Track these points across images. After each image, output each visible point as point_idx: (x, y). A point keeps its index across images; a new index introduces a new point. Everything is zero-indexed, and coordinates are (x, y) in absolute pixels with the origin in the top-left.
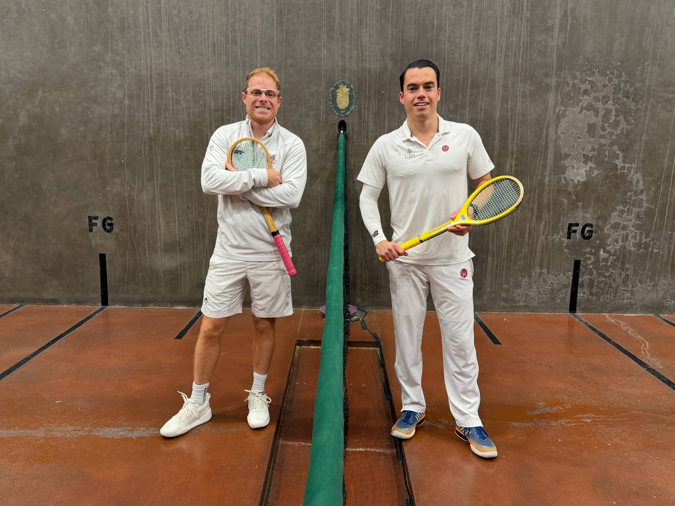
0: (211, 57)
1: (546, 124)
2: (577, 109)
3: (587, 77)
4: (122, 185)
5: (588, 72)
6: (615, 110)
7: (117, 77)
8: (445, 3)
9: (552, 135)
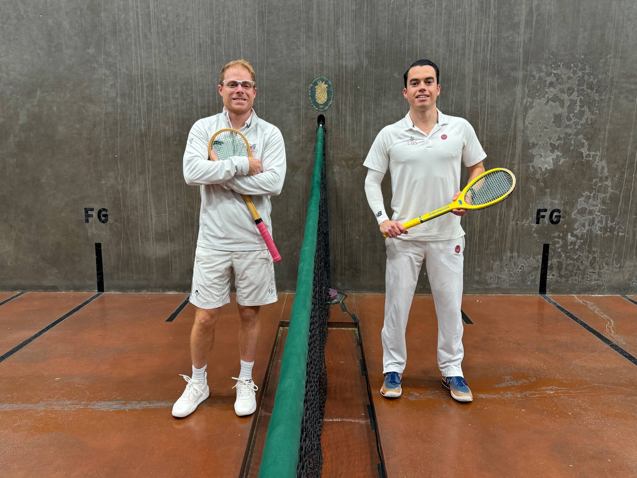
0: (197, 57)
1: (514, 115)
2: (544, 101)
3: (553, 70)
4: (116, 178)
5: (553, 66)
6: (580, 101)
7: (110, 78)
8: (416, 2)
9: (520, 125)
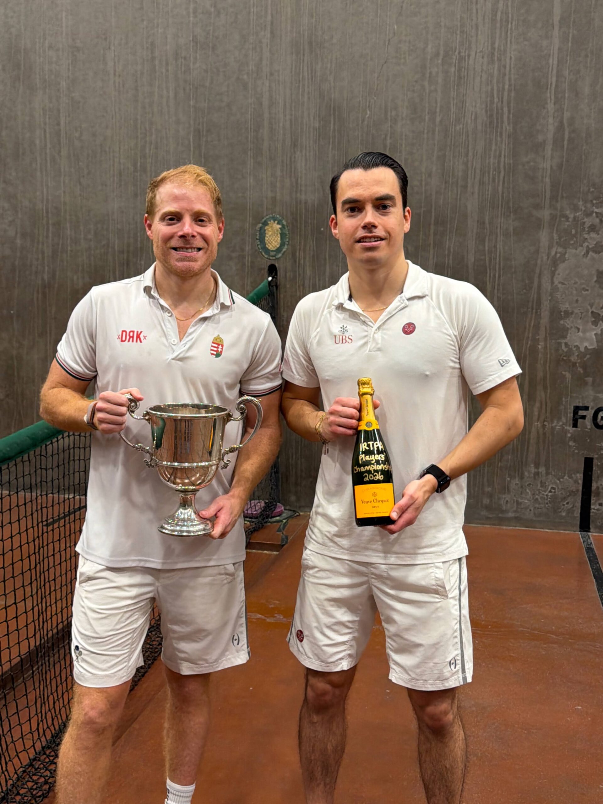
0: (117, 188)
1: (538, 271)
2: (581, 251)
3: (594, 208)
4: (11, 341)
5: (594, 202)
7: (9, 212)
8: (400, 117)
9: (546, 286)
